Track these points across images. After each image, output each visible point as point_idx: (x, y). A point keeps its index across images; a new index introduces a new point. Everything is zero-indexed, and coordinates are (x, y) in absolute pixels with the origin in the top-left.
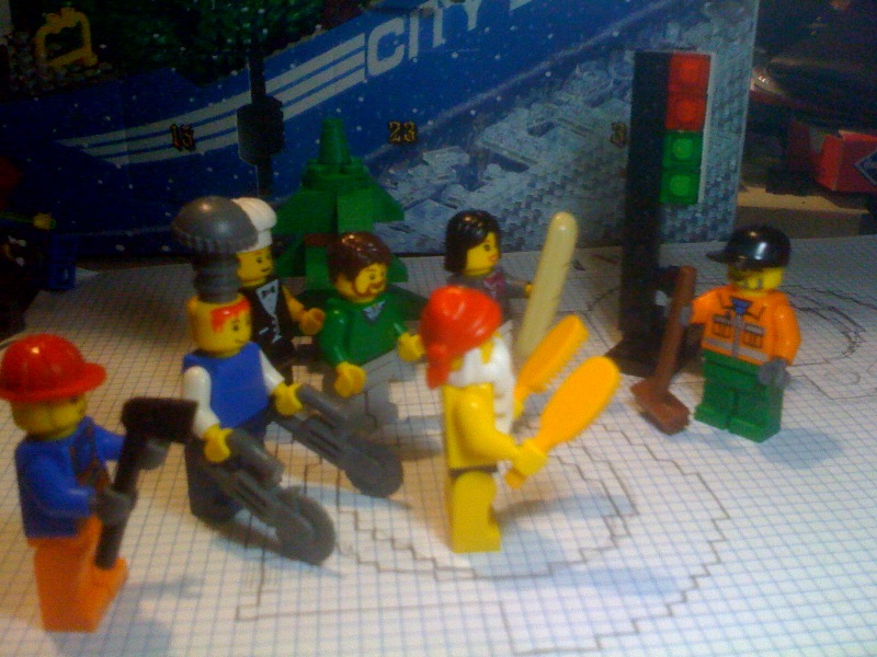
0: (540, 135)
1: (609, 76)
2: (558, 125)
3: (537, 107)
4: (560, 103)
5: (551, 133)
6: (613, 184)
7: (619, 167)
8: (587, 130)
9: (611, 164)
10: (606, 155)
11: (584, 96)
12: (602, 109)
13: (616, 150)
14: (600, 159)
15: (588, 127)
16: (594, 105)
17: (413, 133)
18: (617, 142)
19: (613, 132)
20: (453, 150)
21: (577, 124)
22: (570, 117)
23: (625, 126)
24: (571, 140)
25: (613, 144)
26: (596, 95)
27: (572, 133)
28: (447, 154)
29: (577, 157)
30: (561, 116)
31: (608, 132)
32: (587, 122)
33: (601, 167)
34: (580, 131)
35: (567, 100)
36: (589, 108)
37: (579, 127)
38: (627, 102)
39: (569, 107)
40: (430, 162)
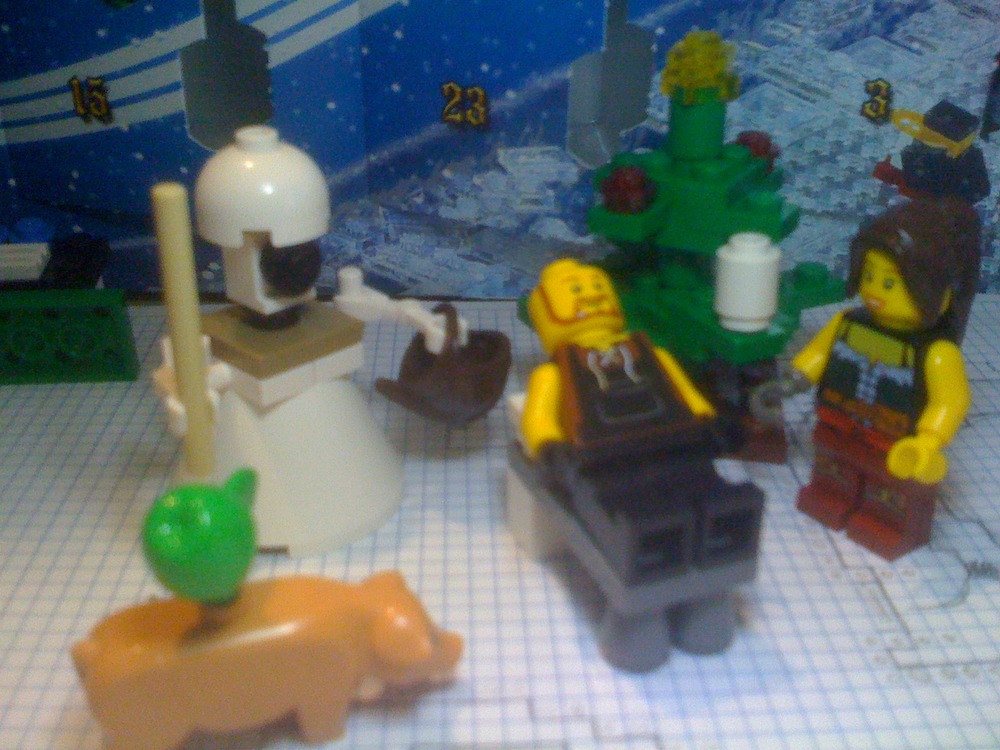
2: (765, 81)
6: (858, 189)
7: (873, 159)
8: (817, 91)
9: (859, 153)
10: (851, 137)
11: (817, 28)
12: (849, 54)
13: (869, 129)
14: (839, 144)
15: (820, 86)
16: (836, 46)
17: (482, 109)
18: (872, 114)
19: (867, 97)
20: (548, 152)
21: (802, 79)
22: (789, 66)
23: (889, 86)
24: (788, 109)
25: (864, 118)
26: (839, 28)
27: (790, 95)
28: (538, 158)
29: (797, 138)
30: (772, 64)
31: (858, 97)
32: (820, 77)
33: (839, 158)
34: (806, 92)
35: (784, 36)
36: (825, 52)
37: (804, 86)
38: (895, 43)
39: (787, 49)
40: (510, 169)
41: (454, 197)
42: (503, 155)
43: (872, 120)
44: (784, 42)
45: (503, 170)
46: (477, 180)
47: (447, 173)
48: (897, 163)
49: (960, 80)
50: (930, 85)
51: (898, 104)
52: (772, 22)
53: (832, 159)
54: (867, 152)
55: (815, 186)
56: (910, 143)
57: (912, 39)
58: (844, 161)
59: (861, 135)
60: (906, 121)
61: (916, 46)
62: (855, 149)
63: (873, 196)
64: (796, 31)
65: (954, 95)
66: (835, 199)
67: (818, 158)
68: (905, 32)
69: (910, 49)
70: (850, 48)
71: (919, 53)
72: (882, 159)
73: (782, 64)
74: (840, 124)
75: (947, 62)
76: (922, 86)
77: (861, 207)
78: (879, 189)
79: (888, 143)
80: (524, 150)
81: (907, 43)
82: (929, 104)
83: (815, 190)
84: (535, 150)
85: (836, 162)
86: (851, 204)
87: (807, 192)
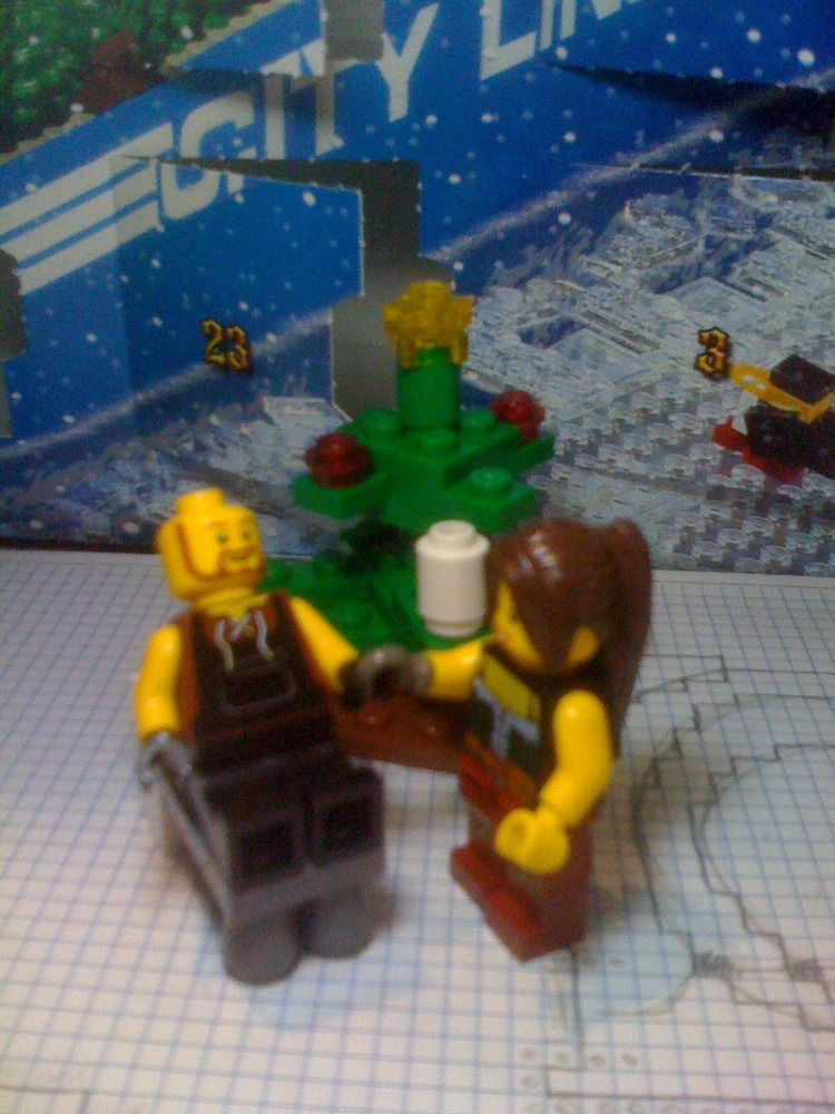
0: (548, 344)
1: (697, 229)
2: (583, 326)
3: (540, 289)
4: (589, 282)
5: (570, 340)
6: (696, 454)
7: (711, 421)
8: (644, 340)
9: (693, 413)
10: (684, 394)
11: (640, 268)
12: (679, 297)
13: (705, 385)
14: (671, 402)
15: (646, 334)
16: (662, 289)
17: (243, 352)
18: (709, 369)
19: (702, 349)
20: (314, 405)
21: (625, 325)
22: (609, 309)
23: (727, 336)
24: (611, 359)
25: (698, 374)
26: (665, 268)
27: (612, 343)
28: (304, 411)
29: (622, 393)
30: (591, 308)
31: (691, 349)
32: (646, 324)
33: (672, 418)
34: (630, 341)
35: (603, 275)
36: (650, 295)
37: (627, 333)
38: (733, 286)
39: (608, 290)
40: (276, 420)
41: (223, 446)
42: (269, 403)
43: (708, 375)
44: (603, 282)
45: (269, 420)
46: (245, 430)
47: (214, 420)
48: (740, 426)
49: (811, 332)
50: (775, 337)
51: (738, 356)
52: (588, 259)
53: (664, 418)
54: (704, 412)
55: (646, 450)
56: (755, 404)
57: (752, 282)
58: (677, 421)
59: (695, 392)
60: (748, 378)
61: (757, 290)
62: (690, 408)
63: (714, 463)
64: (616, 269)
65: (805, 350)
66: (670, 464)
67: (648, 418)
68: (744, 272)
69: (749, 293)
70: (680, 290)
71: (762, 299)
72: (722, 422)
73: (601, 307)
74: (671, 379)
75: (797, 309)
76: (766, 337)
77: (700, 475)
78: (719, 456)
79: (728, 403)
80: (289, 400)
81: (747, 287)
82: (775, 359)
83: (646, 453)
84: (300, 401)
85: (668, 422)
86: (689, 472)
87: (638, 455)
